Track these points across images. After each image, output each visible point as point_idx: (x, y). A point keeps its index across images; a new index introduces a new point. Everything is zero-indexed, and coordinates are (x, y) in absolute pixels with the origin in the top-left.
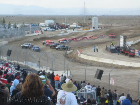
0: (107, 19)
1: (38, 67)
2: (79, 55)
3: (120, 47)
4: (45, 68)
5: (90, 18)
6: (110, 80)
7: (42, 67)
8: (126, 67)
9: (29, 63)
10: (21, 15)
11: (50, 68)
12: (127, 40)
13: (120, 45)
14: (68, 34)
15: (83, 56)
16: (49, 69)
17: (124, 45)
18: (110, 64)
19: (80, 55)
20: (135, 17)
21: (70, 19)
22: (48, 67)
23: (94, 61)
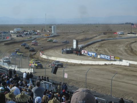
0: (64, 27)
1: (8, 66)
3: (73, 49)
4: (14, 66)
5: (50, 26)
6: (64, 74)
7: (11, 66)
8: (78, 64)
12: (79, 44)
13: (73, 47)
14: (33, 39)
15: (44, 57)
16: (17, 67)
17: (76, 47)
18: (66, 62)
19: (42, 56)
20: (86, 25)
21: (34, 27)
23: (53, 60)
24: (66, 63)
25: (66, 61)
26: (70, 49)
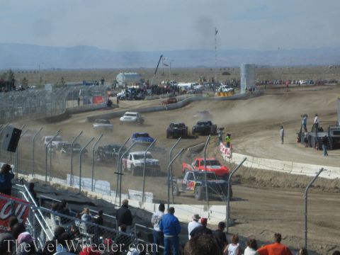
1: (113, 194)
2: (225, 156)
4: (137, 195)
7: (127, 192)
9: (84, 179)
10: (54, 69)
11: (154, 196)
15: (237, 158)
16: (150, 198)
18: (332, 181)
19: (230, 157)
22: (147, 193)
23: (278, 174)
24: (333, 185)
25: (333, 176)
26: (332, 135)
